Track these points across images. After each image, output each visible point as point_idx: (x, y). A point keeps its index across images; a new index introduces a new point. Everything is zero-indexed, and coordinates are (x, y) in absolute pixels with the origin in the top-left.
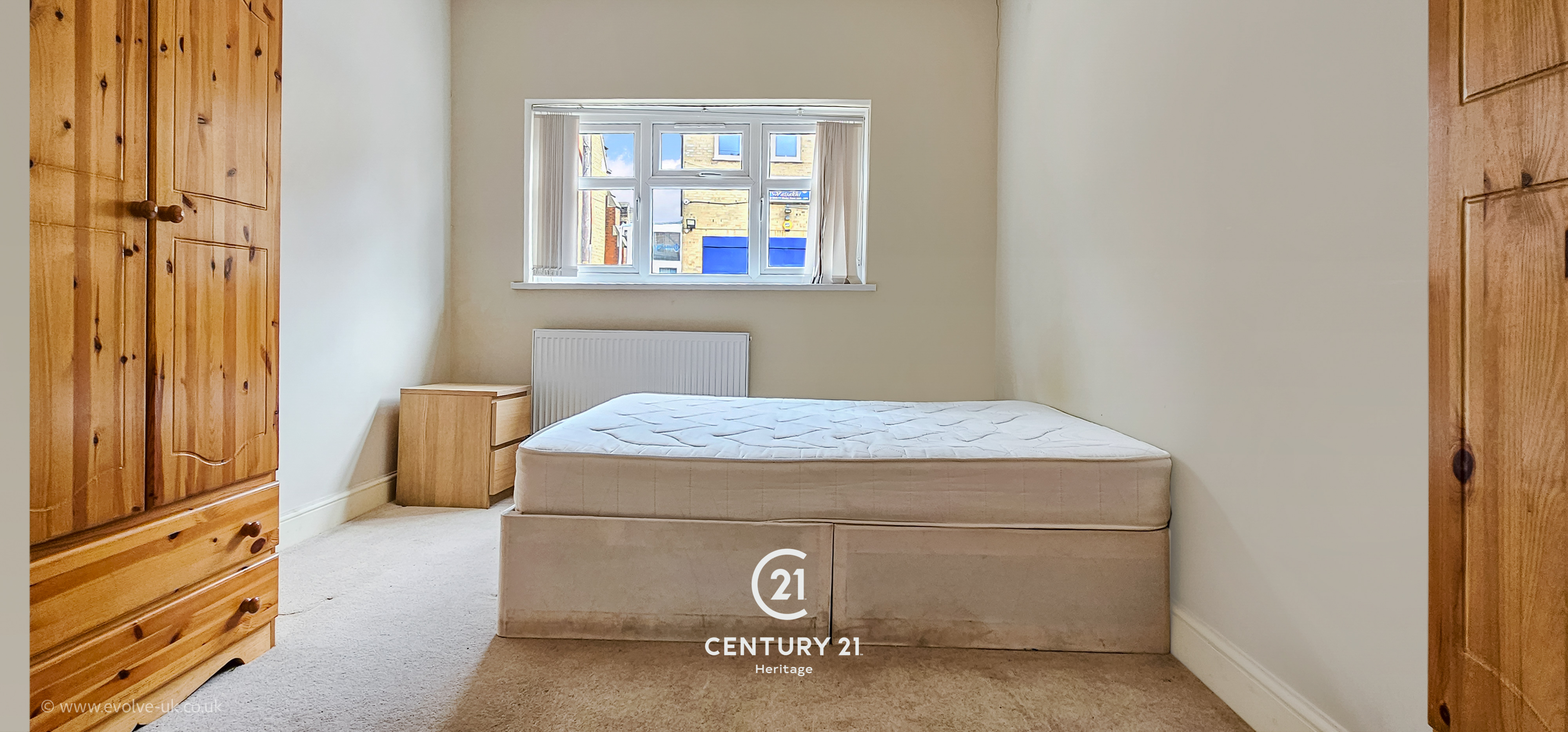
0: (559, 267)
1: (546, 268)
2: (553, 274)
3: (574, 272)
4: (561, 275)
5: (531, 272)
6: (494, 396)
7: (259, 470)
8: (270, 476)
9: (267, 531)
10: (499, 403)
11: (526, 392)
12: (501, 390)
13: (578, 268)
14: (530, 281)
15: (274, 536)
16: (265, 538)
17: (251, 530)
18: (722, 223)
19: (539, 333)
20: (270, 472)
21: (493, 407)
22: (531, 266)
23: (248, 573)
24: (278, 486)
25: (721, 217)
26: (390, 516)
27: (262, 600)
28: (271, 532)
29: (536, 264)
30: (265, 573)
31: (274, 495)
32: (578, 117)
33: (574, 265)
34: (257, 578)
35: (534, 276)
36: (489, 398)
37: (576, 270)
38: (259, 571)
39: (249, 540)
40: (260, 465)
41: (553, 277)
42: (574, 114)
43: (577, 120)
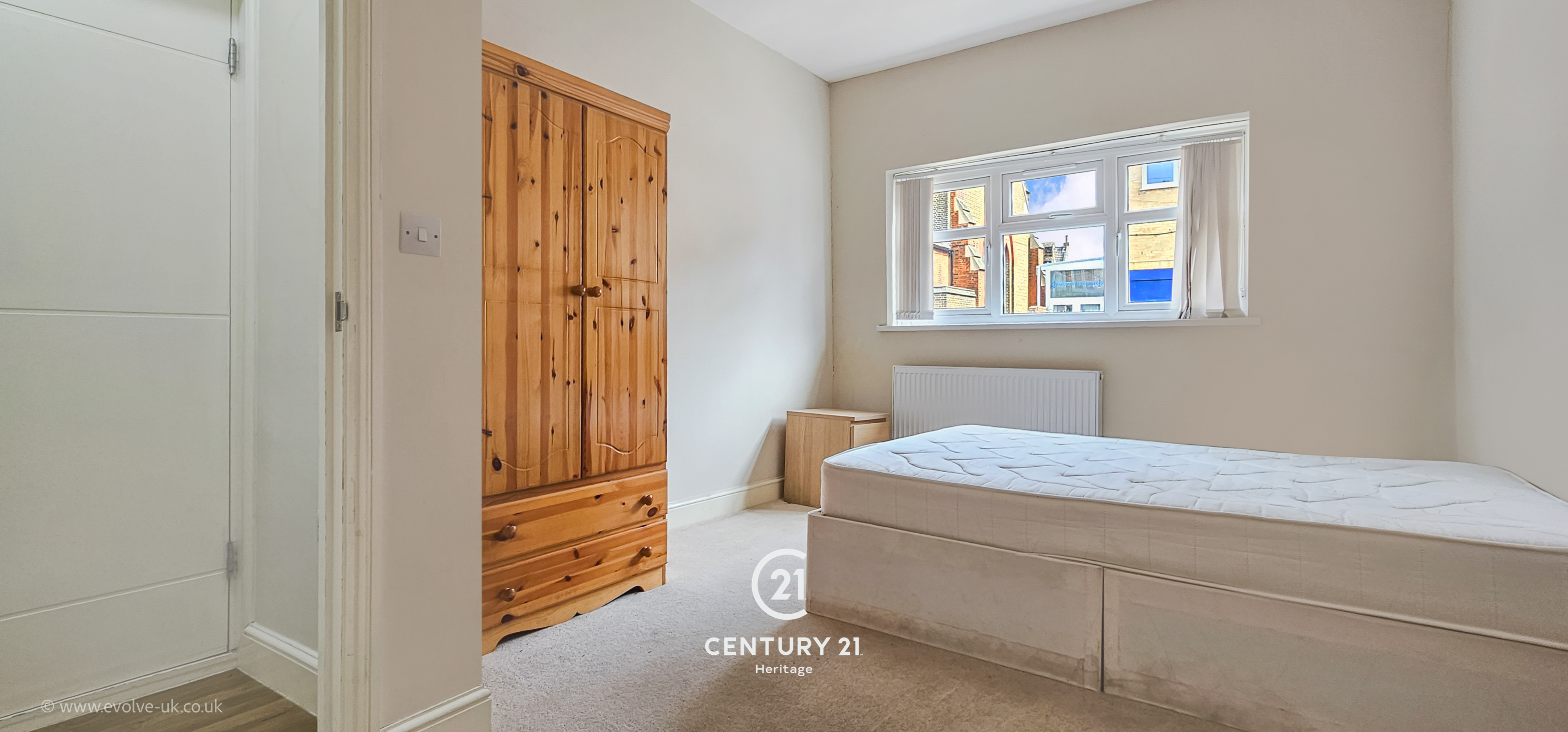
0: (917, 311)
1: (907, 312)
2: (912, 318)
3: (930, 315)
4: (919, 318)
5: (895, 316)
6: (853, 422)
7: (653, 461)
8: (662, 466)
9: (659, 503)
10: (856, 426)
11: (885, 419)
12: (858, 416)
13: (934, 312)
14: (894, 324)
15: (663, 507)
16: (658, 508)
17: (646, 501)
18: (1151, 255)
19: (898, 369)
20: (662, 464)
21: (852, 429)
22: (894, 312)
23: (646, 529)
24: (667, 473)
25: (1150, 249)
26: (777, 509)
27: (654, 550)
28: (662, 504)
29: (899, 310)
30: (657, 532)
31: (663, 479)
32: (932, 179)
33: (930, 309)
34: (651, 534)
35: (898, 320)
36: (848, 422)
37: (932, 313)
38: (654, 529)
39: (646, 508)
40: (654, 456)
41: (912, 321)
42: (929, 177)
43: (932, 181)
